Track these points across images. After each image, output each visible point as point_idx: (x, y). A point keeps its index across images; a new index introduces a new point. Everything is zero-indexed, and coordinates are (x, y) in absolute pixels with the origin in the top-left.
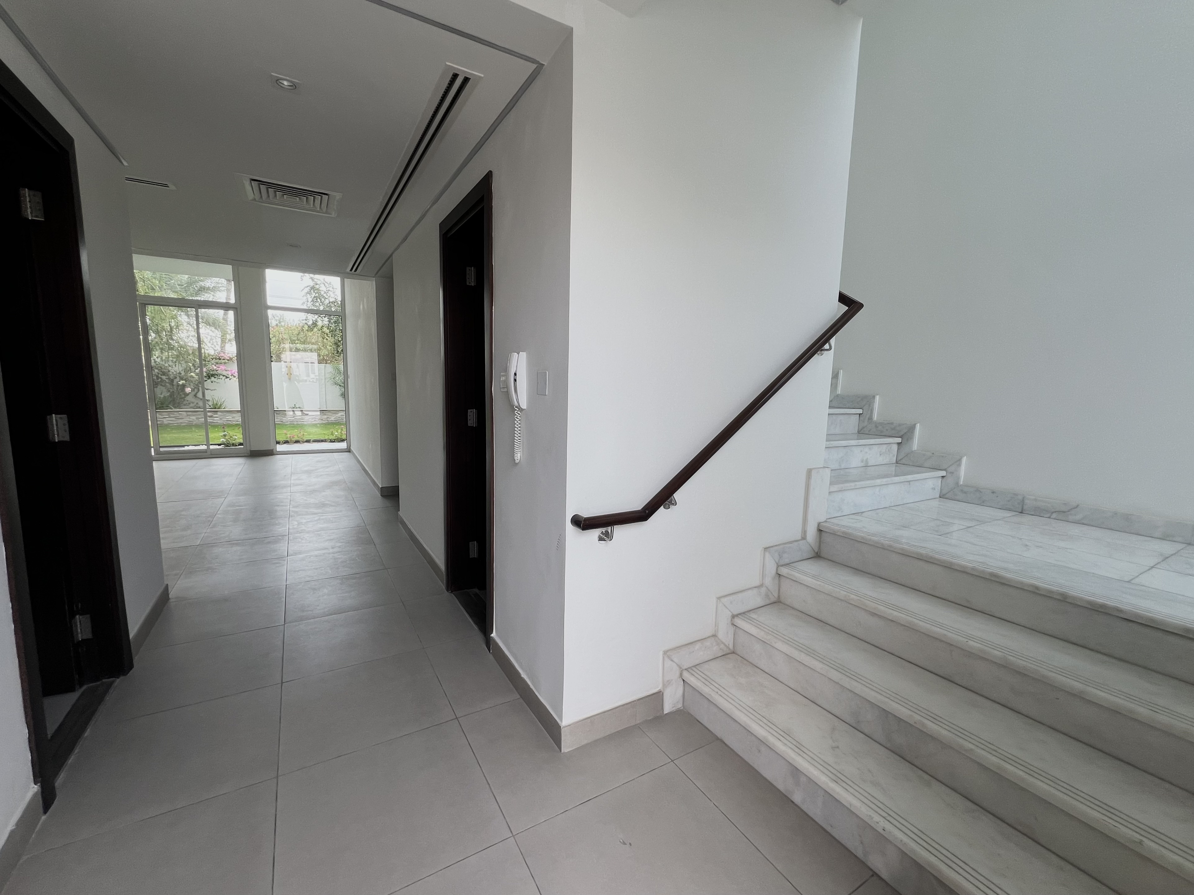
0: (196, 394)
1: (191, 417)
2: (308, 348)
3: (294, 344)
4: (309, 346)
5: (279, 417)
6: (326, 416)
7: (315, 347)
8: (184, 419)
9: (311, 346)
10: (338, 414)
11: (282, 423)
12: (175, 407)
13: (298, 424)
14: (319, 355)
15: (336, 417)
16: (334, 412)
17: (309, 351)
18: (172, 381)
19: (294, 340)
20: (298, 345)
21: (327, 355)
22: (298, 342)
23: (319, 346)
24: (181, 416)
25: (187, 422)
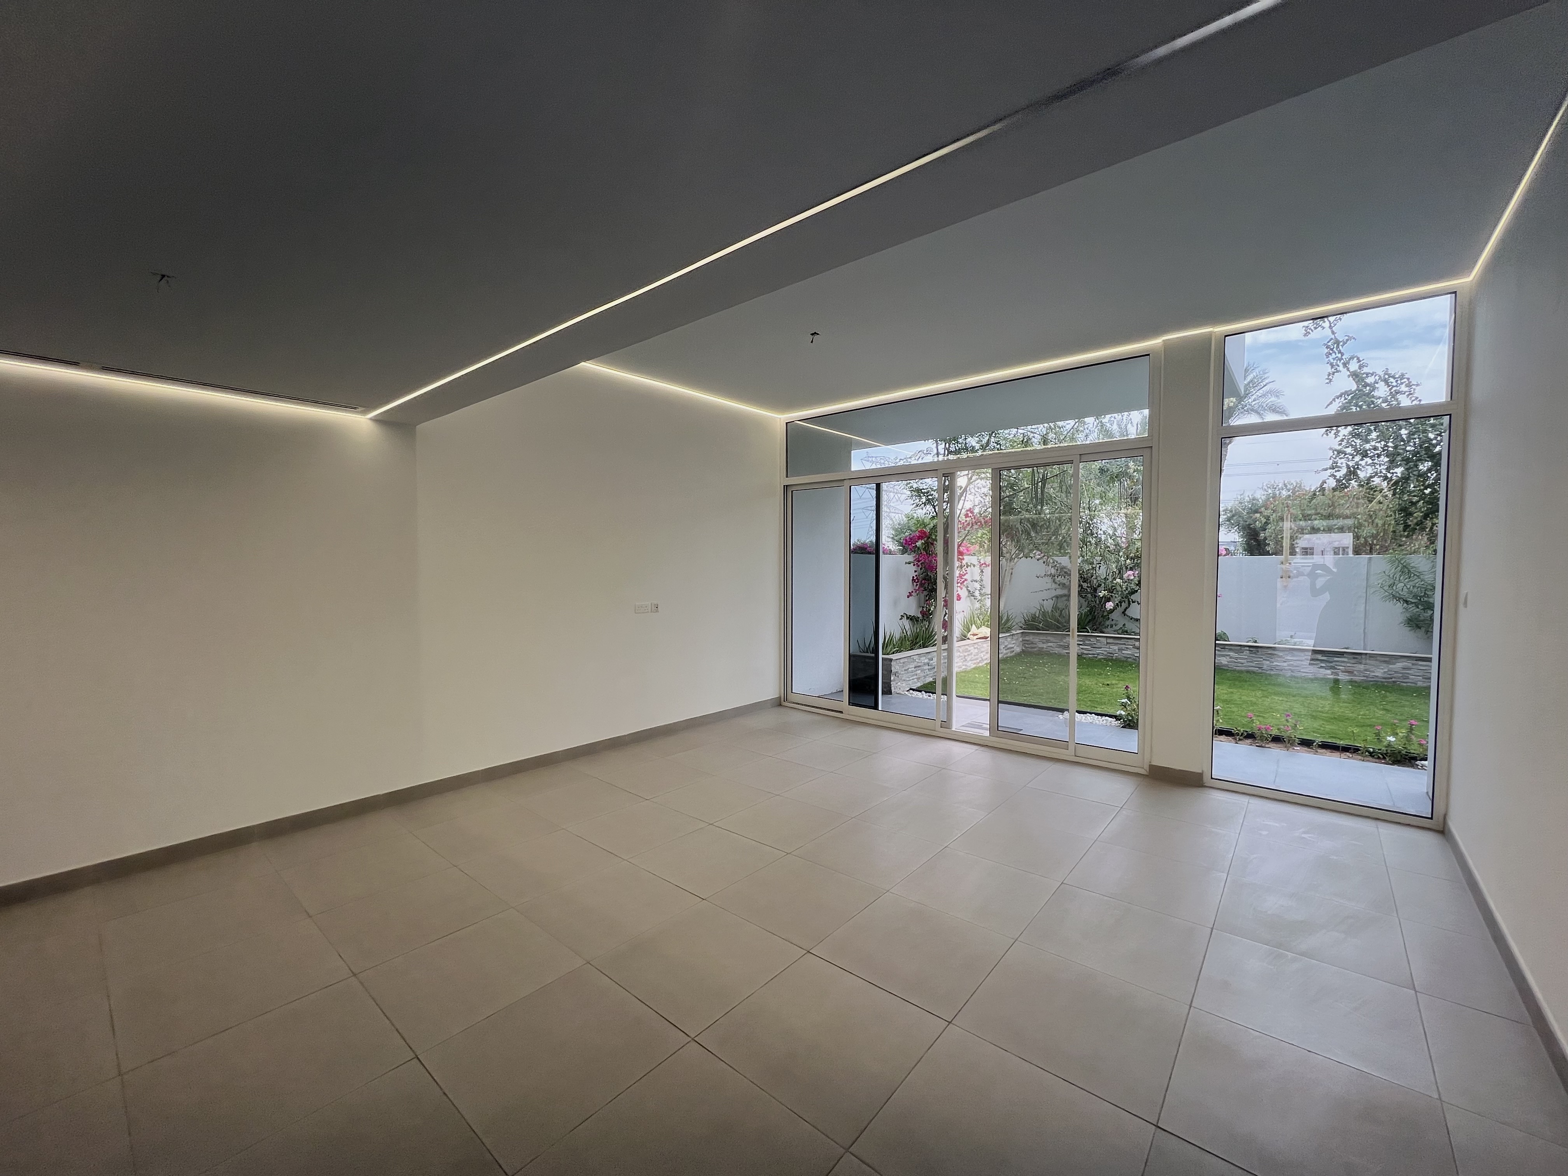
0: (1125, 610)
1: (1111, 647)
2: (1335, 525)
3: (1309, 522)
4: (1338, 523)
5: (1256, 659)
6: (1362, 667)
7: (1349, 522)
8: (1102, 649)
9: (1341, 522)
10: (1394, 664)
11: (1260, 671)
12: (1095, 630)
13: (1295, 677)
14: (1357, 537)
15: (1389, 671)
16: (1383, 659)
17: (1336, 531)
18: (1095, 590)
19: (1309, 515)
20: (1316, 522)
21: (1374, 537)
22: (1316, 517)
23: (1358, 521)
24: (1099, 644)
25: (1105, 653)
